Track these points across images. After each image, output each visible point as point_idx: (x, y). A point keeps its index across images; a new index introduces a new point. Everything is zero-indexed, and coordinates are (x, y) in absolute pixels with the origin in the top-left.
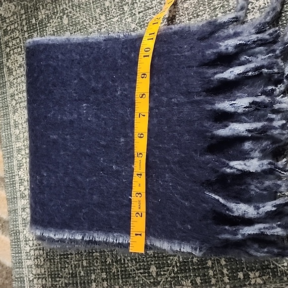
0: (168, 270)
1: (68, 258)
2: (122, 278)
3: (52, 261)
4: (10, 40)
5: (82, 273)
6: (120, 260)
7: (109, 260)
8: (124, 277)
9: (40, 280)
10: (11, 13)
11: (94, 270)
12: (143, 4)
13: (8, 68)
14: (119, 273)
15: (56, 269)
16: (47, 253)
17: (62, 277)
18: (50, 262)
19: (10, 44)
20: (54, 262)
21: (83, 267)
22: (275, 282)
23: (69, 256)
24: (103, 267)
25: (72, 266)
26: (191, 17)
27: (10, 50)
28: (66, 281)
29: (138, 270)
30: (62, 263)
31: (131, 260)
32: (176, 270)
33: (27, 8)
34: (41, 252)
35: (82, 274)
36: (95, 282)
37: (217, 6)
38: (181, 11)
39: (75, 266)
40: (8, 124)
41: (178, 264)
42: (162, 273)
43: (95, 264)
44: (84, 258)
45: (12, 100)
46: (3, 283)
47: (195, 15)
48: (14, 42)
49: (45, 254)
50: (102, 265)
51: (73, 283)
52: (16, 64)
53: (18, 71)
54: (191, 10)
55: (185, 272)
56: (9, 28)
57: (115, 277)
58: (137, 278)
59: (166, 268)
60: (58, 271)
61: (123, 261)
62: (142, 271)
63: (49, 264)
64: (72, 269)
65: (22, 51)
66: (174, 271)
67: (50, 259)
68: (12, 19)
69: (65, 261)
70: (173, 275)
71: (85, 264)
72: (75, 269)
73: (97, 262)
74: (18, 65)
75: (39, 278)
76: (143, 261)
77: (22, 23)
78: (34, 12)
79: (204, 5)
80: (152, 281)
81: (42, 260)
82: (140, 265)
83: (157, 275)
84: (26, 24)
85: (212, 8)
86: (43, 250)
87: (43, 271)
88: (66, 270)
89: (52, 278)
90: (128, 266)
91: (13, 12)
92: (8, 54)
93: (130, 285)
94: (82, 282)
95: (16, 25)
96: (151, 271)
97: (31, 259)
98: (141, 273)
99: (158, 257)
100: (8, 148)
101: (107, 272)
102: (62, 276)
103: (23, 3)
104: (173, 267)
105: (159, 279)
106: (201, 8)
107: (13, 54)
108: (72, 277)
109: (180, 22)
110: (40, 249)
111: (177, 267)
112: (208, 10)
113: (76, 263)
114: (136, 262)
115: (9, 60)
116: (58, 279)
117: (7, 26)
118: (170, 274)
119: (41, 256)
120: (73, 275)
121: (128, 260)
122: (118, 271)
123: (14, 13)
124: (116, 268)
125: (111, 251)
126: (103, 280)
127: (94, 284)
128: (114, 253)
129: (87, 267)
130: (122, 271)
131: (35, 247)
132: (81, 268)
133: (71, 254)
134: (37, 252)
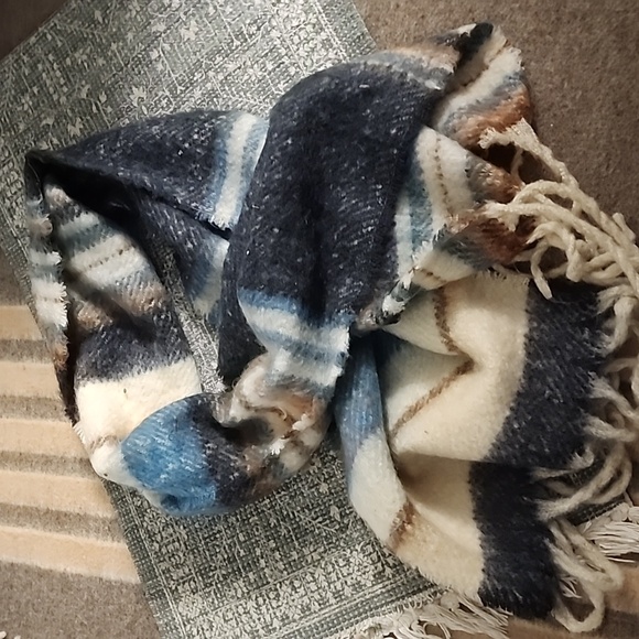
1: (216, 538)
2: (297, 539)
3: (196, 551)
5: (242, 551)
6: (288, 515)
7: (273, 521)
8: (298, 536)
9: (187, 584)
11: (257, 541)
14: (291, 533)
15: (204, 561)
16: (185, 543)
17: (216, 568)
18: (194, 553)
20: (199, 551)
21: (240, 543)
23: (218, 536)
24: (268, 533)
25: (224, 548)
28: (224, 572)
29: (315, 520)
30: (211, 548)
31: (303, 509)
34: (177, 544)
35: (242, 553)
36: (262, 558)
39: (230, 546)
42: (348, 512)
43: (256, 533)
44: (238, 531)
46: (135, 611)
49: (183, 546)
50: (266, 531)
51: (234, 571)
57: (288, 540)
58: (317, 531)
60: (207, 562)
61: (291, 515)
62: (320, 519)
63: (192, 557)
64: (226, 552)
67: (192, 550)
69: (214, 545)
71: (242, 539)
72: (231, 550)
73: (257, 530)
75: (184, 583)
76: (319, 505)
80: (337, 527)
81: (181, 555)
82: (316, 512)
83: (342, 517)
86: (179, 541)
87: (187, 570)
88: (219, 556)
89: (202, 575)
90: (301, 520)
93: (311, 543)
94: (245, 564)
96: (332, 515)
97: (164, 560)
98: (320, 523)
99: (337, 493)
101: (274, 539)
102: (215, 567)
105: (346, 521)
108: (229, 562)
110: (174, 541)
113: (229, 542)
114: (310, 510)
116: (211, 574)
119: (178, 550)
120: (231, 560)
121: (298, 512)
122: (289, 532)
124: (286, 528)
125: (272, 507)
126: (273, 550)
127: (262, 561)
128: (277, 508)
129: (245, 541)
130: (294, 529)
131: (166, 541)
132: (238, 547)
133: (219, 532)
134: (170, 547)
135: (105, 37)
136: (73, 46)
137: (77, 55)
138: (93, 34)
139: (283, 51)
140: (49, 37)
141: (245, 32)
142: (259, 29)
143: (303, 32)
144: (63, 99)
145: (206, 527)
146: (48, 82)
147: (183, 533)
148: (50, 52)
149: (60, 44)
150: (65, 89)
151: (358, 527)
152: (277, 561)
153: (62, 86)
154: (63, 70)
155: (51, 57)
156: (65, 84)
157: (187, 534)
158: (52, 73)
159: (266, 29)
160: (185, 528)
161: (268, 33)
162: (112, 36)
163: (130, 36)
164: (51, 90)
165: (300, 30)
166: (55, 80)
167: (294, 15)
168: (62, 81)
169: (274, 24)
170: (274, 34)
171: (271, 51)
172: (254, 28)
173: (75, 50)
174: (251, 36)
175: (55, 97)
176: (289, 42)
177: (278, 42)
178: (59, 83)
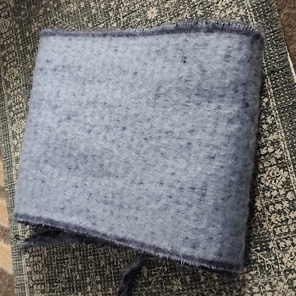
0: (159, 270)
1: (64, 262)
2: (115, 281)
3: (50, 266)
4: (7, 54)
5: (78, 276)
6: (113, 262)
7: (102, 263)
8: (117, 278)
9: (39, 286)
10: (7, 28)
11: (89, 273)
12: (127, 9)
13: (6, 81)
14: (112, 275)
15: (53, 274)
16: (45, 259)
17: (59, 282)
18: (48, 267)
19: (7, 58)
20: (52, 267)
21: (78, 271)
22: (263, 277)
23: (66, 261)
24: (97, 270)
25: (68, 270)
26: (172, 16)
27: (7, 64)
28: (63, 286)
30: (59, 268)
31: (124, 261)
32: (166, 269)
33: (22, 22)
34: (40, 258)
35: (78, 278)
36: (90, 285)
37: (196, 4)
38: (162, 11)
39: (71, 270)
40: (7, 135)
41: (168, 264)
42: (153, 273)
43: (90, 267)
44: (79, 262)
45: (10, 112)
46: (6, 291)
47: (176, 14)
48: (11, 56)
49: (43, 260)
50: (96, 268)
51: (70, 288)
52: (13, 77)
53: (15, 84)
54: (172, 10)
55: (175, 271)
56: (5, 43)
57: (108, 279)
59: (157, 268)
60: (55, 276)
61: (115, 263)
63: (47, 269)
64: (68, 273)
65: (17, 64)
66: (164, 270)
67: (48, 265)
68: (8, 34)
69: (62, 266)
70: (163, 274)
71: (80, 268)
72: (71, 273)
74: (14, 78)
75: (38, 284)
77: (17, 37)
78: (28, 26)
79: (184, 3)
80: (144, 281)
81: (41, 266)
83: (148, 275)
84: (21, 38)
85: (192, 6)
86: (41, 256)
87: (42, 277)
88: (63, 275)
89: (50, 283)
90: (121, 268)
92: (5, 68)
94: (78, 285)
95: (12, 39)
96: (142, 271)
97: (30, 265)
100: (8, 158)
101: (100, 275)
102: (59, 280)
103: (17, 18)
104: (164, 266)
105: (150, 279)
106: (181, 7)
107: (10, 67)
108: (69, 281)
109: (162, 22)
110: (38, 256)
111: (167, 266)
112: (188, 8)
113: (72, 267)
114: (128, 263)
115: (7, 74)
116: (55, 284)
117: (4, 41)
118: (161, 274)
119: (39, 262)
120: (70, 280)
121: (120, 262)
122: (111, 273)
123: (10, 28)
124: (110, 270)
125: (105, 253)
126: (98, 282)
127: (89, 288)
128: (108, 255)
129: (82, 270)
130: (115, 273)
131: (34, 254)
132: (76, 272)
133: (67, 259)
134: (36, 259)
145: (60, 253)
147: (46, 252)
151: (158, 286)
152: (98, 291)
157: (47, 253)
160: (47, 249)
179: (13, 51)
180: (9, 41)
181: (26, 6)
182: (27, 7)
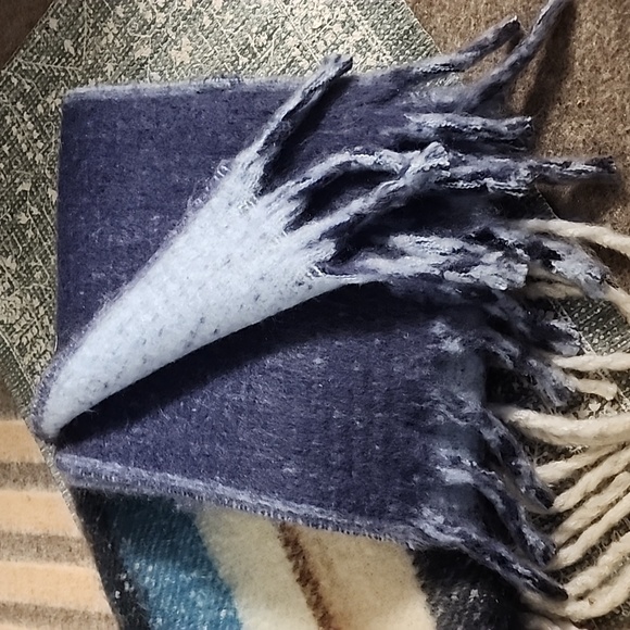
4: (34, 360)
10: (19, 312)
19: (38, 368)
33: (42, 294)
48: (43, 361)
56: (24, 340)
68: (23, 323)
77: (42, 323)
84: (51, 322)
91: (21, 310)
95: (34, 329)
103: (31, 287)
117: (21, 338)
123: (24, 311)
135: (81, 73)
136: (44, 89)
137: (49, 100)
138: (65, 70)
139: (305, 64)
140: (15, 81)
141: (253, 44)
142: (270, 37)
143: (329, 34)
144: (39, 157)
146: (20, 137)
148: (18, 99)
149: (28, 88)
150: (40, 145)
153: (36, 141)
154: (36, 120)
155: (20, 106)
156: (39, 137)
158: (22, 125)
159: (279, 37)
161: (283, 41)
162: (88, 70)
163: (109, 67)
164: (24, 147)
165: (325, 31)
166: (26, 134)
167: (314, 13)
168: (36, 135)
169: (289, 28)
170: (291, 42)
171: (289, 65)
172: (263, 38)
173: (47, 94)
174: (260, 49)
175: (30, 155)
176: (311, 51)
177: (297, 52)
178: (32, 138)
179: (44, 352)
180: (30, 335)
181: (40, 261)
182: (43, 261)
